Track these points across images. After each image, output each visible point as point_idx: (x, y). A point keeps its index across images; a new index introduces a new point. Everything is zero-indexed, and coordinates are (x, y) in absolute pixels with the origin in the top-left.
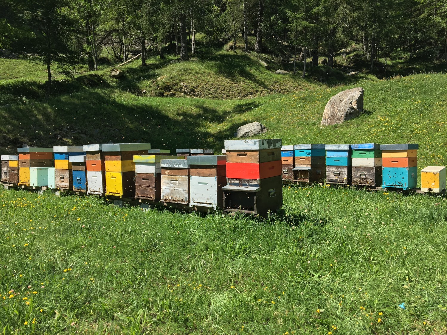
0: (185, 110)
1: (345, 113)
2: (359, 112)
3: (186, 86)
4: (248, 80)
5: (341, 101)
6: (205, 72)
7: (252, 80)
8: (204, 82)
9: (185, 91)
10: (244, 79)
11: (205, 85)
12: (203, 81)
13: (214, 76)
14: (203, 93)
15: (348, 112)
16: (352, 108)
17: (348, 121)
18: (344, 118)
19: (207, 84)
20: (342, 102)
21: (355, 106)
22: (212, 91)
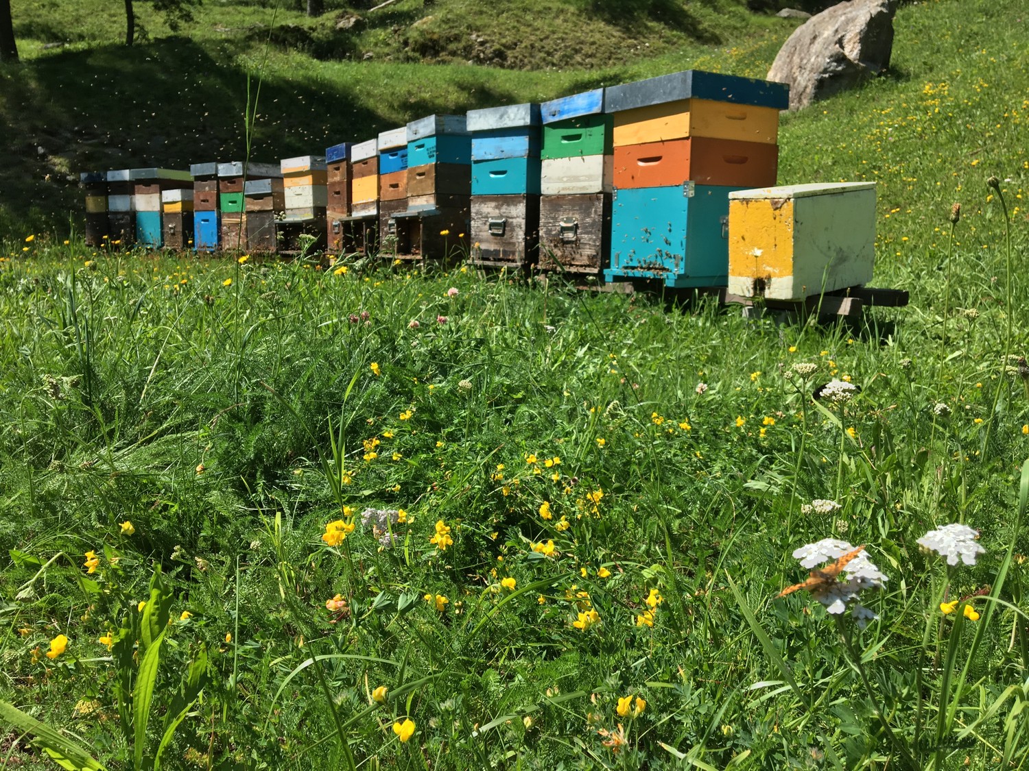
0: (427, 96)
1: (816, 76)
2: (864, 69)
3: (482, 44)
4: (673, 30)
5: (815, 38)
6: (550, 9)
7: (686, 30)
8: (538, 33)
9: (478, 56)
10: (662, 26)
11: (541, 40)
12: (538, 29)
13: (574, 19)
14: (530, 62)
15: (825, 71)
16: (840, 59)
17: (824, 103)
18: (813, 91)
19: (547, 37)
20: (816, 42)
21: (852, 51)
22: (556, 56)
